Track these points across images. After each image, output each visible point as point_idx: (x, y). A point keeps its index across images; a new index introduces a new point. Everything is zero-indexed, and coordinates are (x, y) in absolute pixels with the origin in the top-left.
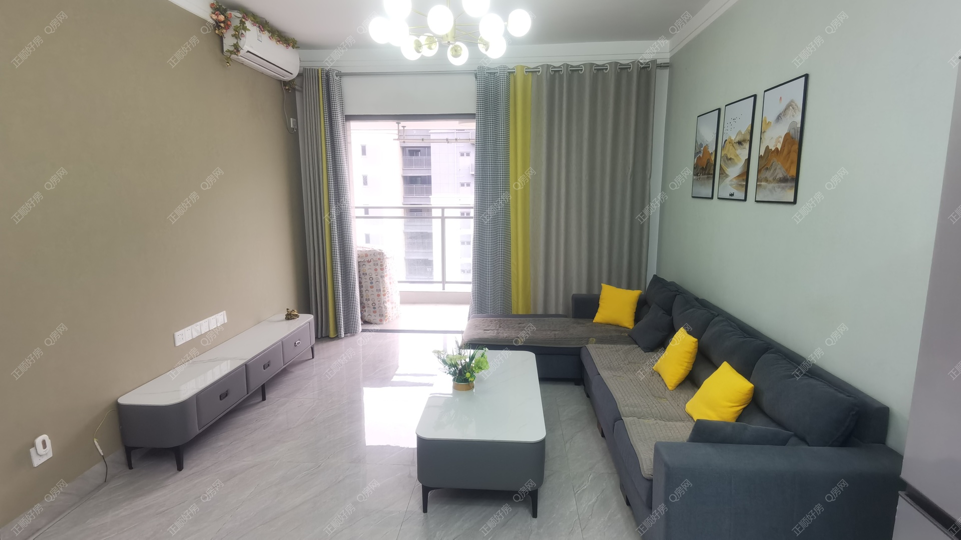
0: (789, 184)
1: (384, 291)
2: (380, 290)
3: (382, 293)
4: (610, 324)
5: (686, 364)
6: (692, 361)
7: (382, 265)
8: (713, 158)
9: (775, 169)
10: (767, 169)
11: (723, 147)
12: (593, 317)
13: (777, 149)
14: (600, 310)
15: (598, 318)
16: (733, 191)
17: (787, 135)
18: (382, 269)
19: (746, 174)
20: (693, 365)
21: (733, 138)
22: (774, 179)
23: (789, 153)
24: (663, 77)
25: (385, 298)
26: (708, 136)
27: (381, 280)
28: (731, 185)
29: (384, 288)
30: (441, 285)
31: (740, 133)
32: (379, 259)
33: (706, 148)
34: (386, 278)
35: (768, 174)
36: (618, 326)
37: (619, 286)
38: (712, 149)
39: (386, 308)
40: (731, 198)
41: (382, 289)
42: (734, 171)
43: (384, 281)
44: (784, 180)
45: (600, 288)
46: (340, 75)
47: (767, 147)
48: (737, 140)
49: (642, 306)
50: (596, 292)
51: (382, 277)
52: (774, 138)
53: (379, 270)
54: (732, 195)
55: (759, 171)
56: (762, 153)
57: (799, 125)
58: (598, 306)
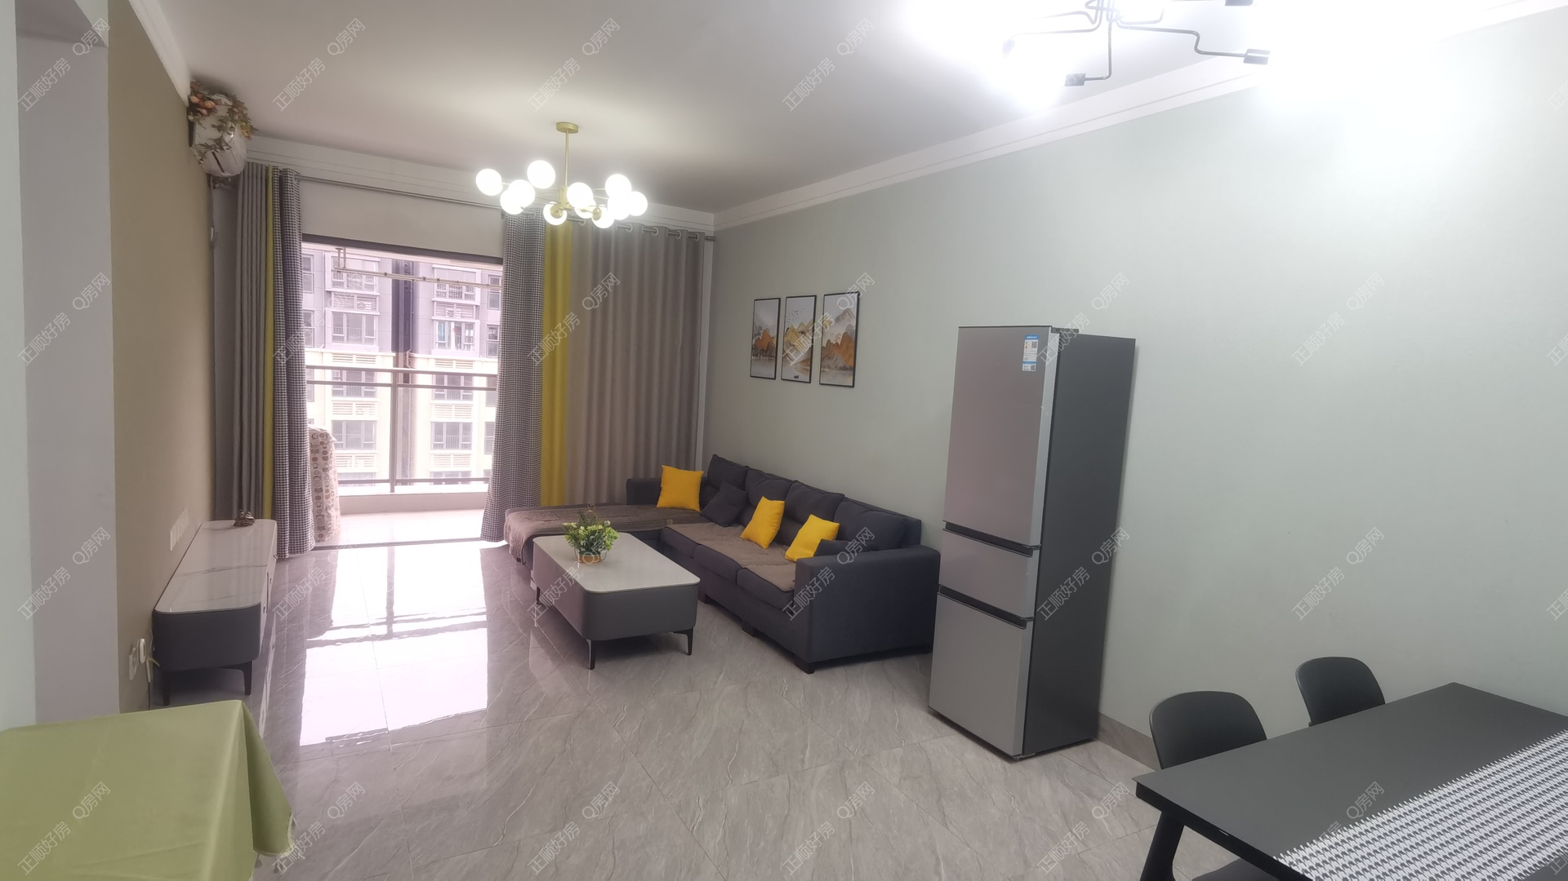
0: (848, 372)
1: (327, 491)
2: (321, 490)
3: (325, 494)
4: (675, 508)
5: (776, 525)
6: (780, 522)
7: (325, 453)
8: (775, 343)
9: (837, 359)
10: (829, 358)
11: (785, 335)
12: (657, 504)
13: (837, 343)
14: (663, 493)
15: (663, 501)
16: (797, 374)
17: (845, 334)
18: (326, 459)
19: (809, 360)
20: (781, 525)
21: (796, 328)
22: (836, 367)
23: (847, 348)
24: (709, 248)
25: (329, 502)
26: (768, 320)
27: (323, 475)
28: (796, 368)
29: (327, 486)
30: (388, 485)
31: (802, 324)
32: (322, 443)
33: (766, 332)
34: (330, 471)
35: (831, 362)
36: (683, 509)
37: (678, 467)
38: (773, 334)
39: (329, 516)
40: (796, 380)
41: (324, 489)
42: (797, 357)
43: (328, 475)
44: (844, 368)
45: (659, 471)
46: (300, 178)
47: (829, 341)
48: (800, 329)
49: (707, 488)
50: (652, 475)
51: (325, 470)
52: (836, 333)
53: (320, 460)
54: (797, 377)
55: (822, 359)
56: (824, 345)
57: (854, 329)
58: (660, 489)
